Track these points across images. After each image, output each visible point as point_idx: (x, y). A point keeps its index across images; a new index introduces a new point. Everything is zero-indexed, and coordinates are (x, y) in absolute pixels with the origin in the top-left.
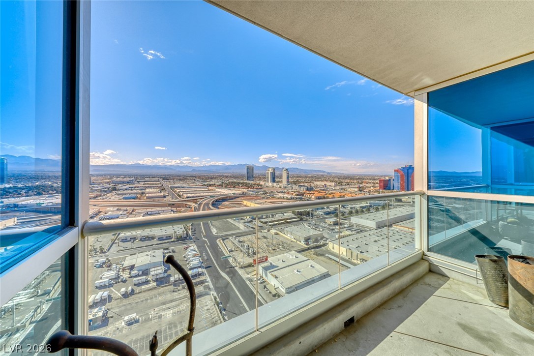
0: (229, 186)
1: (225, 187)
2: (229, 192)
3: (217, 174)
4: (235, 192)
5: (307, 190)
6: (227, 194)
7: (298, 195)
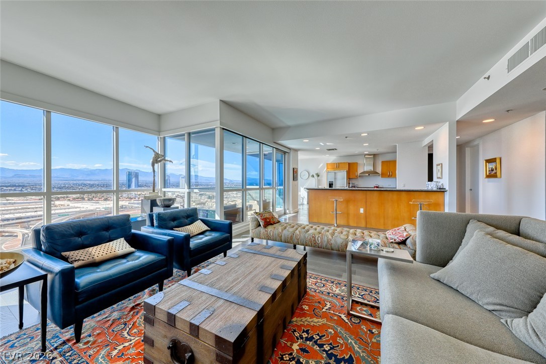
0: (97, 199)
1: (89, 200)
2: (95, 207)
3: (71, 182)
4: (107, 206)
5: (209, 198)
6: (92, 210)
7: (198, 204)
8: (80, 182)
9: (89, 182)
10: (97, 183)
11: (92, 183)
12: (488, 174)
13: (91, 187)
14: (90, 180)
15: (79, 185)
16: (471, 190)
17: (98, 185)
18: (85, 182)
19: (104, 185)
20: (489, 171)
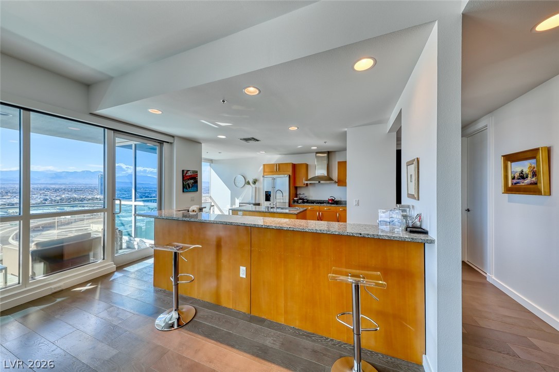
8: (43, 186)
9: (53, 186)
10: (63, 187)
11: (57, 187)
12: (510, 185)
13: (56, 191)
14: (54, 184)
15: (41, 190)
16: (468, 210)
17: (64, 190)
18: (49, 186)
19: (72, 189)
20: (513, 178)
